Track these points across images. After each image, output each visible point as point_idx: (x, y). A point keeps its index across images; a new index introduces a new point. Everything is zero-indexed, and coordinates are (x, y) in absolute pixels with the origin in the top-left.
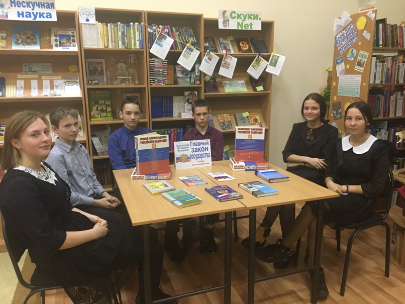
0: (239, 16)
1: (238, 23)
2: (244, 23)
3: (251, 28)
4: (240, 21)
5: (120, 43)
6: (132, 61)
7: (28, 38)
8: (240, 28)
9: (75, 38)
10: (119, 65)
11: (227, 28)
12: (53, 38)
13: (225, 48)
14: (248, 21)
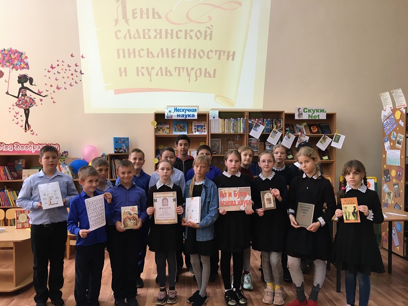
0: (309, 111)
1: (309, 115)
2: (314, 115)
3: (318, 118)
4: (311, 114)
5: (231, 130)
6: (238, 140)
7: (181, 128)
8: (310, 118)
9: (205, 127)
10: (229, 142)
11: (301, 118)
12: (193, 127)
13: (300, 131)
14: (316, 114)
